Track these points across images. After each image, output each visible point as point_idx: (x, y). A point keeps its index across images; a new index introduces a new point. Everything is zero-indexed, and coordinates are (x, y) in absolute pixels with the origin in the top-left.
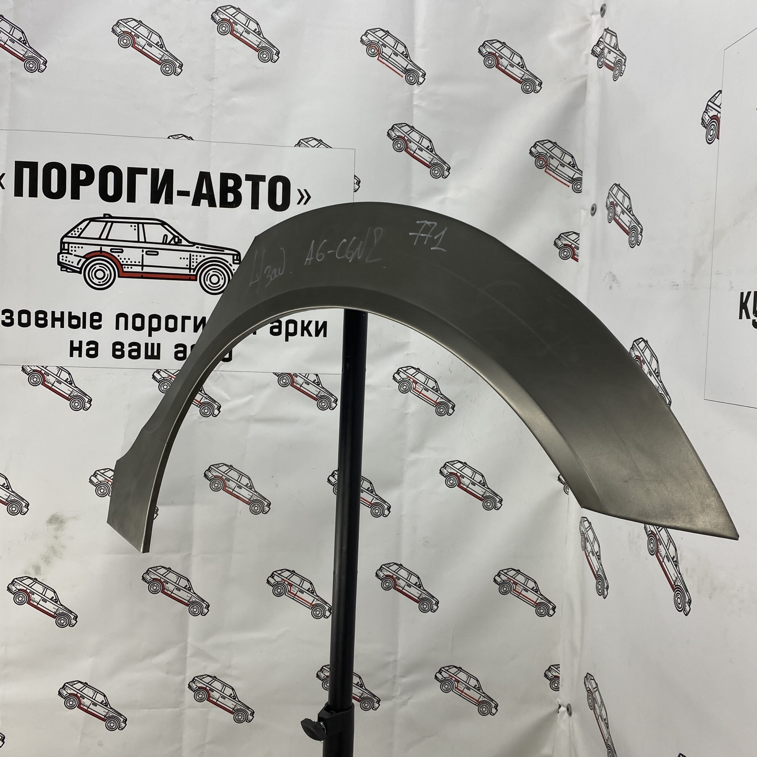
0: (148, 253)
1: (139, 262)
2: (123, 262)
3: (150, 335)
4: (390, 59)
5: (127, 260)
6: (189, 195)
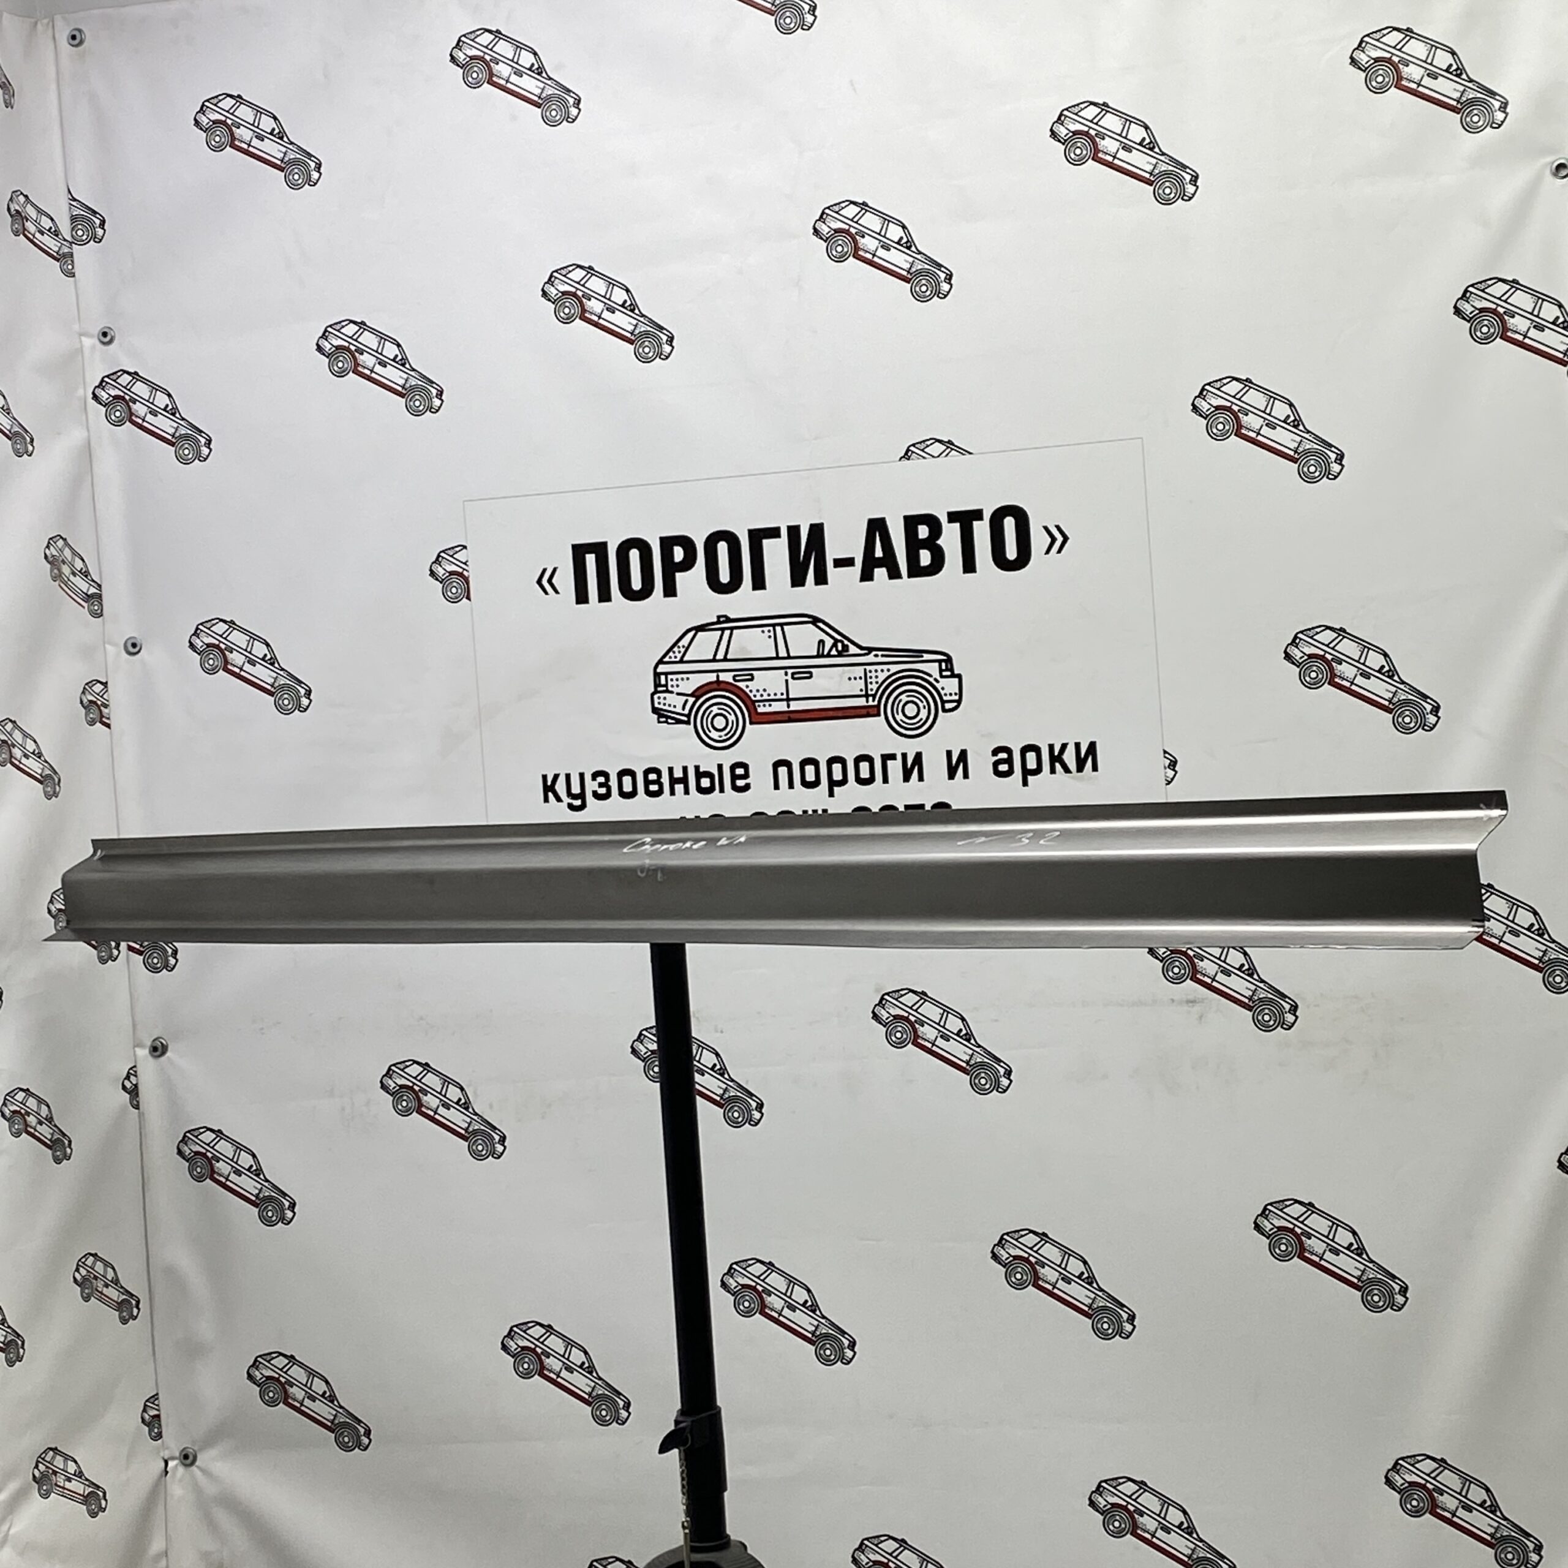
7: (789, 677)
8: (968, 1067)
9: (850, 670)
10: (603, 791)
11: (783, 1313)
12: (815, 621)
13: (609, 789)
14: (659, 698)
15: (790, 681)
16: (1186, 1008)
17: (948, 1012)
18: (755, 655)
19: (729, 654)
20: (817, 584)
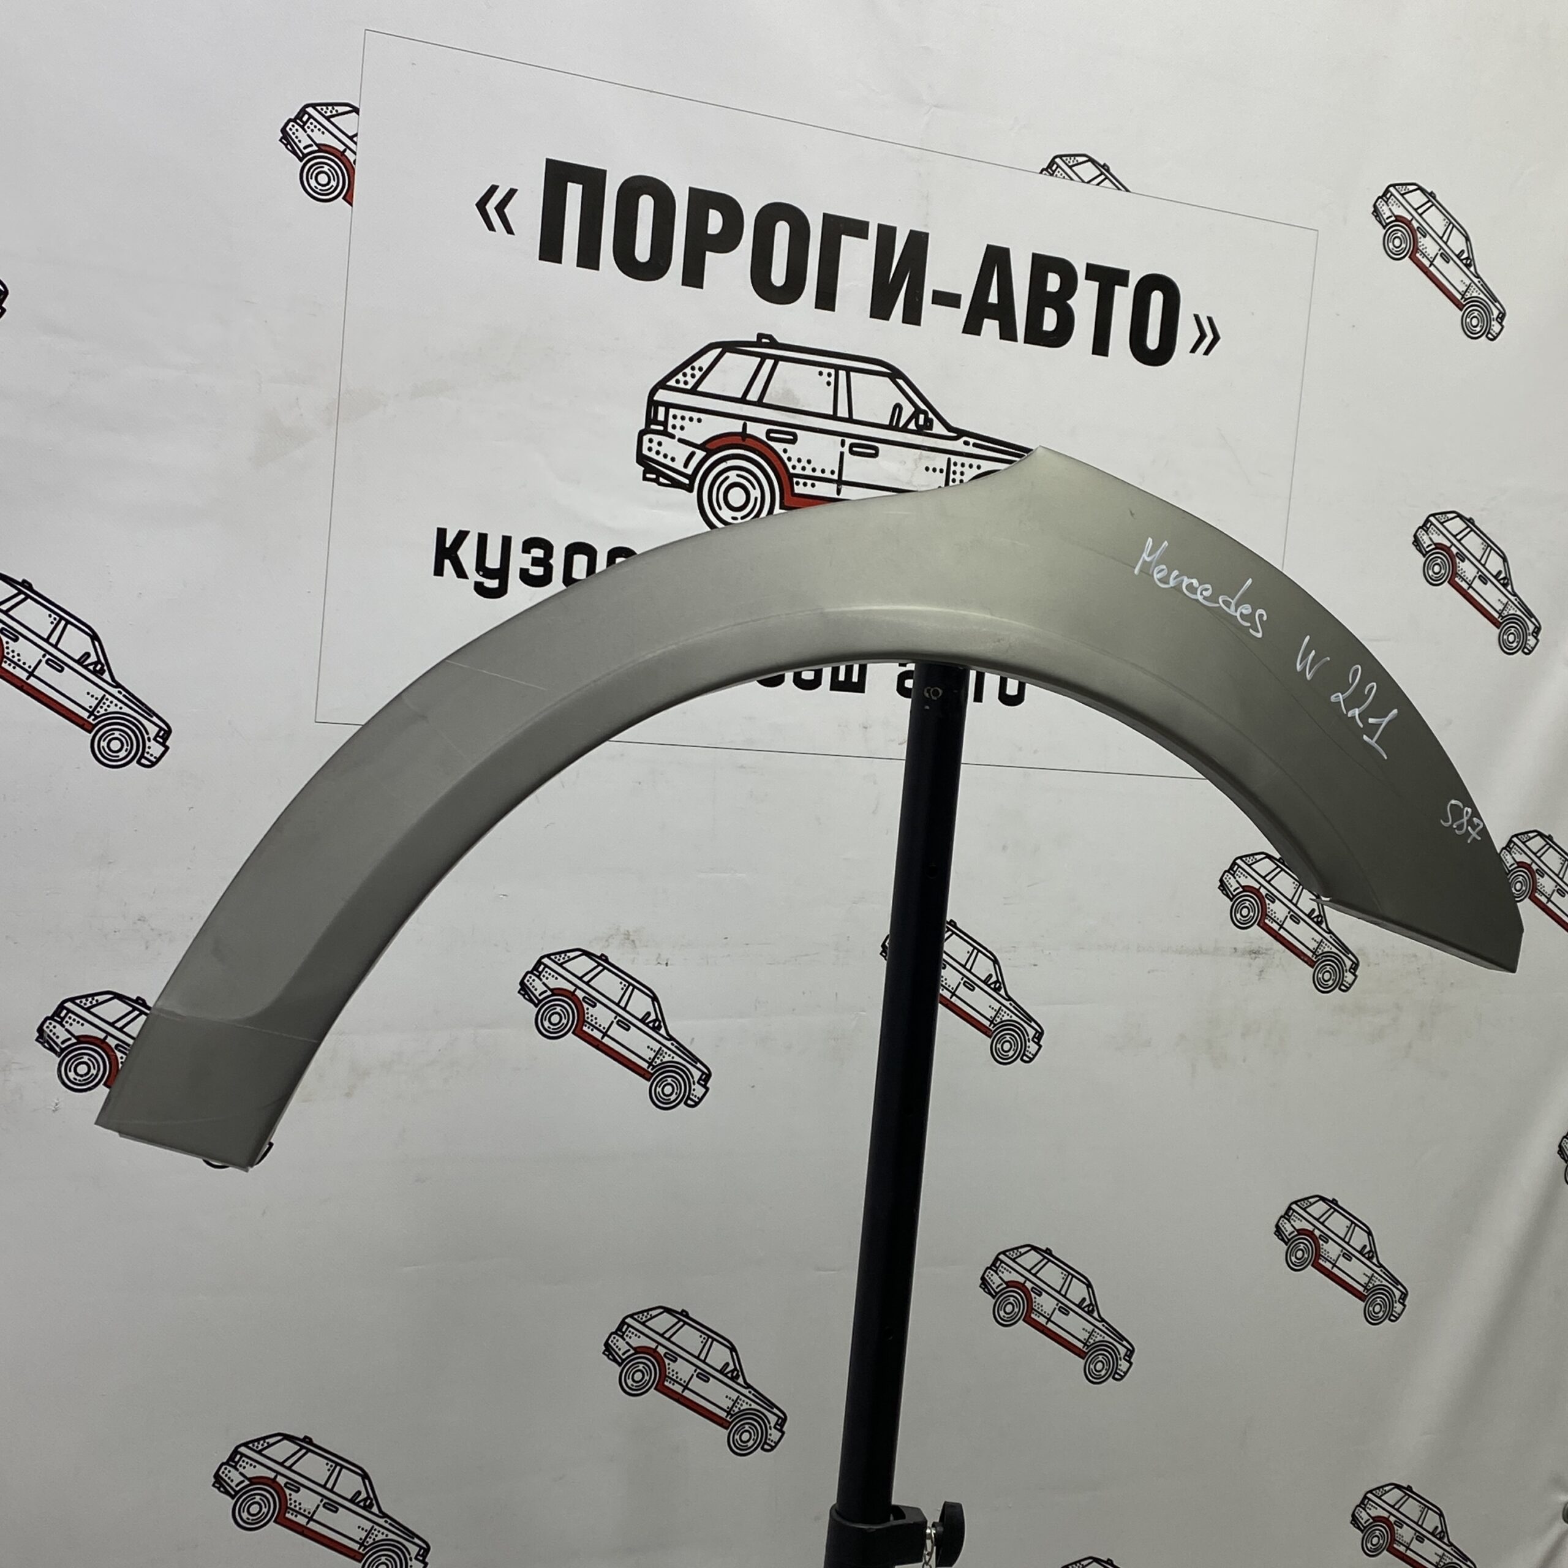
7: (846, 449)
8: (991, 1028)
9: (928, 457)
10: (538, 571)
11: (689, 1386)
12: (894, 374)
13: (549, 569)
14: (651, 441)
15: (847, 455)
16: (1246, 960)
17: (979, 951)
18: (803, 406)
19: (766, 395)
20: (906, 320)
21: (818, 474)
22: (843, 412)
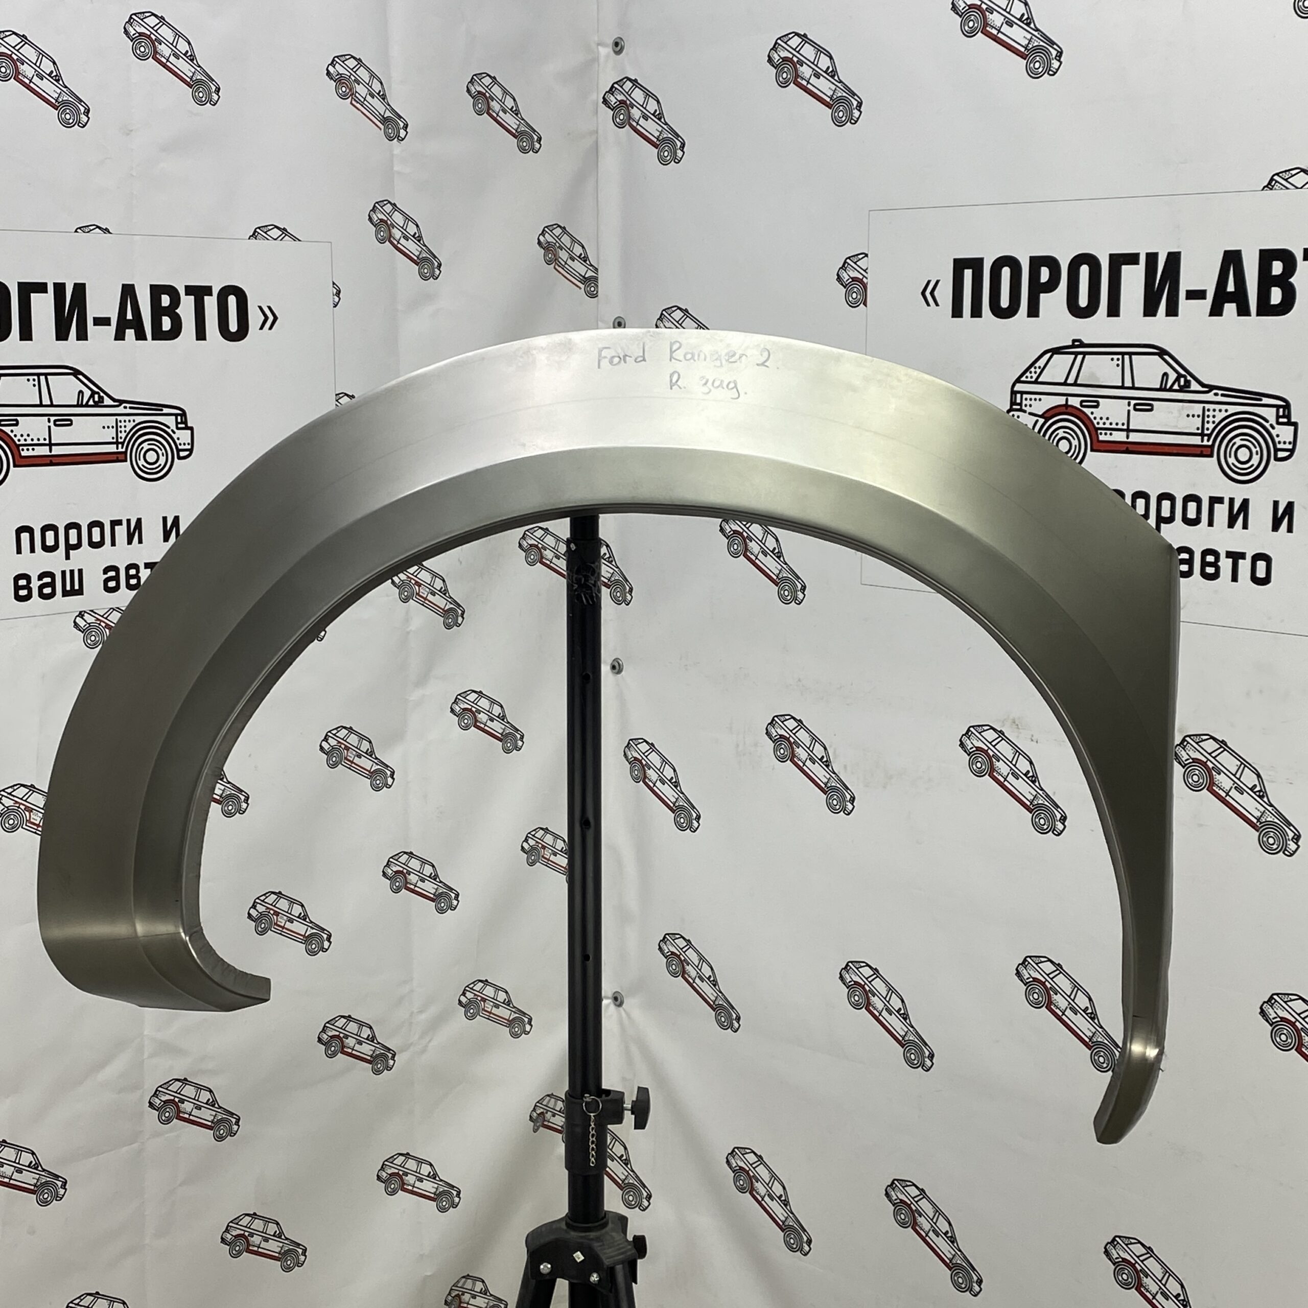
0: (58, 423)
1: (45, 439)
2: (19, 440)
3: (68, 557)
4: (365, 102)
5: (25, 437)
6: (109, 325)
7: (1131, 408)
8: (1258, 824)
9: (1189, 408)
11: (1066, 1013)
12: (1162, 353)
14: (1013, 416)
15: (1132, 412)
17: (1246, 766)
18: (1102, 382)
19: (1080, 378)
20: (1168, 315)
21: (1114, 426)
22: (1128, 383)
